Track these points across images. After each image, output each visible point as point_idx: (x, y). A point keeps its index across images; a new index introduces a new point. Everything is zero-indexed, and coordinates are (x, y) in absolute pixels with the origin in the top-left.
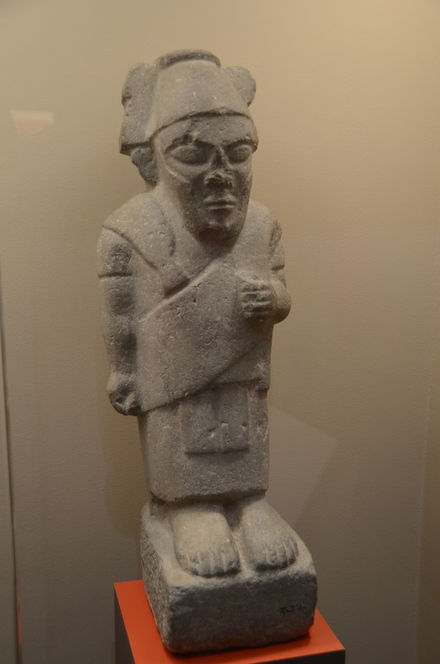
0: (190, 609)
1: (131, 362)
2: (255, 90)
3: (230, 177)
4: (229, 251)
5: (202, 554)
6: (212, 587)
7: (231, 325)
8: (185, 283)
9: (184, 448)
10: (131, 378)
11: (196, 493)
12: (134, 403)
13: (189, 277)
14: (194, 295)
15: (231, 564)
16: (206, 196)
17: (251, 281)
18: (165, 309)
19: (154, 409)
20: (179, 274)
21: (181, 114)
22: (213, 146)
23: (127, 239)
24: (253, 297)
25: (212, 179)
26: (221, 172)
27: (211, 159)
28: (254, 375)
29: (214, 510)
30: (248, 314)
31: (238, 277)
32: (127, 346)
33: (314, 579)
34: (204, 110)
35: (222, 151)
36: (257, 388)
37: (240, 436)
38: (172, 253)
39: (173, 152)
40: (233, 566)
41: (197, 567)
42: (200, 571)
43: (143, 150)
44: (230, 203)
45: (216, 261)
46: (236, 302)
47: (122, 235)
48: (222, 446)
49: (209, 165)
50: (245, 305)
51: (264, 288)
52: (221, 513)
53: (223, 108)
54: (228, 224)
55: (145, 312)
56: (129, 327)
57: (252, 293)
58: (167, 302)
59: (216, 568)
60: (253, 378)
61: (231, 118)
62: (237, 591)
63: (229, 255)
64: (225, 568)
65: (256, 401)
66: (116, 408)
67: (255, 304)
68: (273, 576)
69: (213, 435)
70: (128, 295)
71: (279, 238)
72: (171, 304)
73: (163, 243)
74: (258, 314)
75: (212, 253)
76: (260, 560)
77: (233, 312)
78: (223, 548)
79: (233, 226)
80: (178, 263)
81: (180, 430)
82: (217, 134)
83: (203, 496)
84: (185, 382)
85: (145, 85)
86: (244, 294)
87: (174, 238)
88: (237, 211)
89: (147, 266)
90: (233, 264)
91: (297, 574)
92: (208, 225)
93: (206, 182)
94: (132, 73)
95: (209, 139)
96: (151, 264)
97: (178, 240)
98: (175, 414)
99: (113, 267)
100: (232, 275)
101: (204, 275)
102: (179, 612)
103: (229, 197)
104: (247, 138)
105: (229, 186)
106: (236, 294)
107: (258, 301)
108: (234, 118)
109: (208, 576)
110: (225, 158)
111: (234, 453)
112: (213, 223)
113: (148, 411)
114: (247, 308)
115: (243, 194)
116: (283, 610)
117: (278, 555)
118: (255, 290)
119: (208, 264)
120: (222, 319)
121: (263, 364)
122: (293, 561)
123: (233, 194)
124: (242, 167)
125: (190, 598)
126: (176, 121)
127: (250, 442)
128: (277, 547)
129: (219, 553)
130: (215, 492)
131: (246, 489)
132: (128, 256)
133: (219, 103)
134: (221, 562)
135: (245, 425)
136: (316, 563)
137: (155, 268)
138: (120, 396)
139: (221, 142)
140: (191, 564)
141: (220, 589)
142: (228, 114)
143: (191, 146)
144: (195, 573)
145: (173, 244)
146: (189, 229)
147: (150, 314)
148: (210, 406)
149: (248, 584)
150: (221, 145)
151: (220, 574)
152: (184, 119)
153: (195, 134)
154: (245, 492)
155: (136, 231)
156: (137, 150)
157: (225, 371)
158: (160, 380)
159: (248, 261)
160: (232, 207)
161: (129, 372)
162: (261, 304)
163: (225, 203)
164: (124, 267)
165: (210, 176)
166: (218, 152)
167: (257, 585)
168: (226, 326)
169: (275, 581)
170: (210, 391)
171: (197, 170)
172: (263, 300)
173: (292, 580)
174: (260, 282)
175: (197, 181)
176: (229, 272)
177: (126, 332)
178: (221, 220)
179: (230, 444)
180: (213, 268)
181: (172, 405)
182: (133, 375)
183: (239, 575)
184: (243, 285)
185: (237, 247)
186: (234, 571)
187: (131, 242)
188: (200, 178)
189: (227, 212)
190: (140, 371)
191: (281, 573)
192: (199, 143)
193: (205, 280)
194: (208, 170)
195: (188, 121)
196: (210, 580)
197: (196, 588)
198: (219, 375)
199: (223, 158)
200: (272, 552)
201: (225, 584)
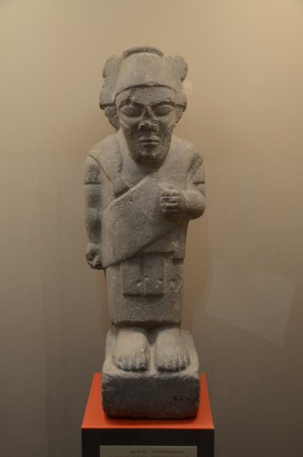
0: (114, 389)
1: (98, 237)
2: (187, 70)
3: (155, 125)
4: (156, 171)
5: (125, 357)
6: (128, 377)
7: (153, 216)
8: (126, 189)
9: (122, 291)
10: (98, 246)
11: (128, 319)
12: (98, 262)
13: (129, 186)
14: (131, 197)
15: (141, 364)
16: (140, 137)
17: (167, 190)
18: (115, 205)
19: (108, 266)
20: (123, 184)
21: (126, 86)
22: (144, 106)
23: (98, 162)
24: (167, 200)
25: (143, 126)
26: (149, 122)
27: (143, 114)
28: (169, 249)
29: (139, 331)
30: (164, 210)
31: (160, 187)
32: (95, 227)
33: (197, 382)
34: (139, 84)
35: (149, 109)
36: (172, 257)
37: (157, 287)
38: (120, 171)
39: (122, 109)
40: (143, 366)
41: (121, 364)
42: (122, 367)
43: (111, 108)
44: (155, 141)
45: (147, 177)
46: (158, 202)
47: (95, 160)
48: (145, 292)
49: (142, 117)
50: (162, 205)
51: (174, 195)
52: (144, 333)
53: (151, 82)
54: (154, 154)
55: (106, 207)
56: (97, 215)
57: (167, 197)
58: (116, 201)
59: (132, 366)
60: (168, 251)
61: (156, 88)
62: (144, 382)
63: (156, 173)
64: (137, 367)
65: (171, 266)
66: (89, 264)
67: (167, 204)
68: (168, 376)
69: (139, 284)
70: (98, 196)
71: (201, 164)
72: (117, 202)
73: (115, 165)
74: (170, 211)
75: (145, 172)
76: (160, 364)
77: (156, 209)
78: (139, 355)
79: (157, 155)
80: (123, 177)
81: (121, 280)
82: (146, 99)
83: (132, 322)
84: (124, 250)
85: (114, 68)
86: (162, 198)
87: (122, 161)
88: (161, 146)
89: (106, 178)
90: (158, 179)
91: (185, 377)
92: (141, 154)
93: (139, 128)
94: (108, 61)
95: (141, 101)
96: (108, 177)
97: (125, 163)
98: (119, 270)
99: (89, 179)
100: (156, 186)
101: (138, 185)
102: (107, 390)
103: (155, 137)
104: (168, 100)
105: (155, 131)
106: (158, 198)
107: (170, 202)
108: (159, 88)
109: (126, 370)
110: (151, 113)
111: (153, 297)
112: (144, 153)
113: (106, 267)
114: (163, 206)
115: (165, 136)
116: (175, 398)
117: (173, 363)
118: (168, 196)
119: (142, 178)
120: (147, 213)
121: (177, 243)
122: (183, 368)
123: (157, 135)
124: (164, 119)
125: (114, 382)
126: (123, 91)
127: (165, 291)
128: (173, 358)
129: (135, 357)
130: (139, 320)
131: (160, 320)
132: (98, 172)
133: (149, 79)
134: (136, 363)
135: (160, 280)
136: (200, 371)
137: (110, 180)
138: (90, 257)
139: (149, 103)
140: (118, 362)
141: (133, 379)
142: (155, 86)
143: (131, 106)
144: (119, 367)
145: (121, 165)
146: (132, 157)
147: (108, 208)
148: (138, 266)
149: (152, 378)
150: (149, 105)
151: (134, 370)
152: (127, 89)
153: (133, 98)
154: (159, 322)
155: (102, 157)
156: (108, 108)
157: (148, 245)
158: (111, 248)
159: (169, 177)
160: (156, 143)
161: (97, 242)
162: (171, 204)
163: (151, 141)
164: (96, 179)
165: (142, 124)
166: (147, 109)
167: (158, 380)
168: (150, 218)
169: (169, 379)
170: (139, 257)
171: (134, 120)
172: (173, 202)
173: (182, 380)
174: (172, 191)
175: (135, 126)
176: (154, 184)
177: (95, 218)
178: (149, 151)
179: (150, 291)
180: (144, 181)
181: (117, 264)
182: (99, 245)
183: (147, 372)
184: (162, 192)
185: (162, 168)
186: (143, 369)
187: (99, 163)
188: (136, 125)
189: (153, 147)
190: (103, 242)
191: (175, 375)
192: (135, 104)
193: (139, 188)
194: (141, 121)
195: (130, 90)
196: (127, 373)
197: (119, 377)
198: (144, 247)
199: (150, 113)
200: (169, 361)
201: (136, 377)
